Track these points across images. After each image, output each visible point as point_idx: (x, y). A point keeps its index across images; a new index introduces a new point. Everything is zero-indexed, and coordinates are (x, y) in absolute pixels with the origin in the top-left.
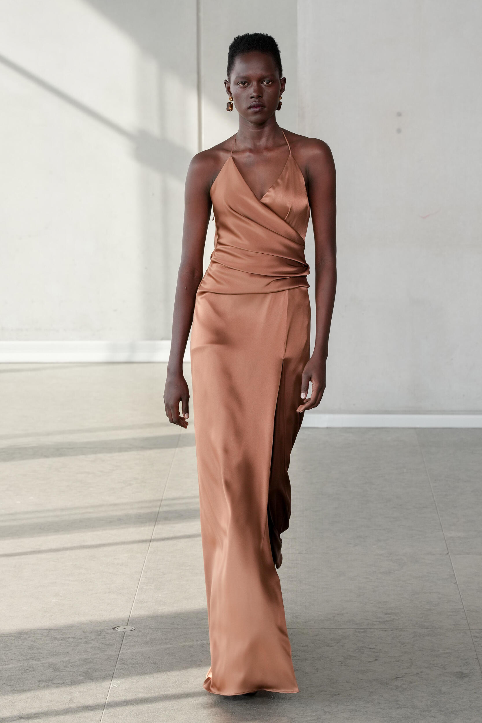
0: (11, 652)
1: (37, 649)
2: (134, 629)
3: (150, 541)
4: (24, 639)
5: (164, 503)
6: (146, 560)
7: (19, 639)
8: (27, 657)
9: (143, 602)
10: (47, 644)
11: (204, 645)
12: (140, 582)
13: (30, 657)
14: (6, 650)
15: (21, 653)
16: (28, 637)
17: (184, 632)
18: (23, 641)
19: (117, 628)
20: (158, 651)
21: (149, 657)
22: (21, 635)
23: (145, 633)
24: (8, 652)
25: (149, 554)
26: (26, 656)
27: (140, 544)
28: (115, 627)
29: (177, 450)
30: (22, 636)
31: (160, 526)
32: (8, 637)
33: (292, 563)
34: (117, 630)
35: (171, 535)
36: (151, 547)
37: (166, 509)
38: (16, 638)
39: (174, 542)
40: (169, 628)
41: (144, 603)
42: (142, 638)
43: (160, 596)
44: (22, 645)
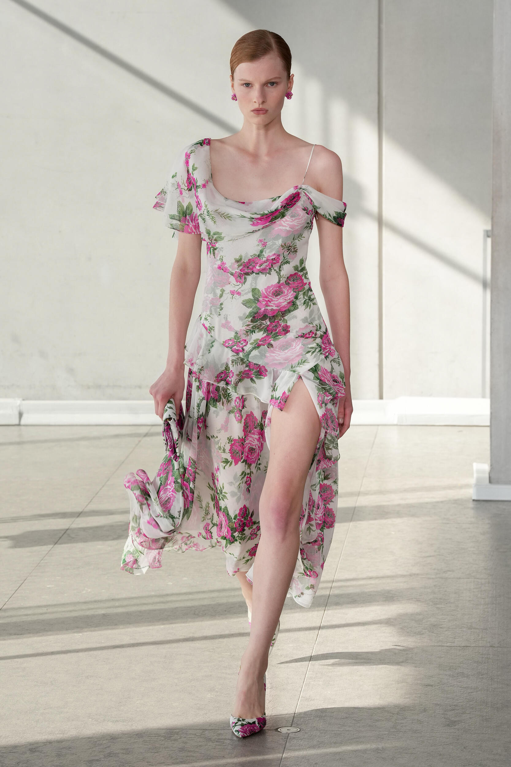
0: (159, 755)
1: (189, 751)
2: (299, 730)
3: (320, 628)
4: (175, 740)
5: (334, 584)
6: (313, 651)
7: (169, 739)
8: (178, 761)
9: (310, 699)
10: (200, 746)
11: (379, 750)
12: (306, 676)
13: (181, 760)
14: (154, 752)
15: (170, 756)
16: (179, 737)
17: (357, 734)
18: (173, 742)
19: (280, 729)
20: (326, 757)
21: (315, 764)
22: (171, 735)
23: (311, 735)
24: (156, 754)
25: (317, 644)
26: (177, 759)
27: (307, 632)
28: (277, 727)
29: (351, 524)
30: (172, 737)
31: (330, 612)
32: (156, 737)
33: (483, 658)
34: (281, 731)
35: (343, 622)
36: (319, 637)
37: (337, 592)
38: (165, 739)
39: (347, 629)
40: (340, 730)
41: (311, 701)
42: (308, 741)
43: (329, 692)
44: (171, 746)
